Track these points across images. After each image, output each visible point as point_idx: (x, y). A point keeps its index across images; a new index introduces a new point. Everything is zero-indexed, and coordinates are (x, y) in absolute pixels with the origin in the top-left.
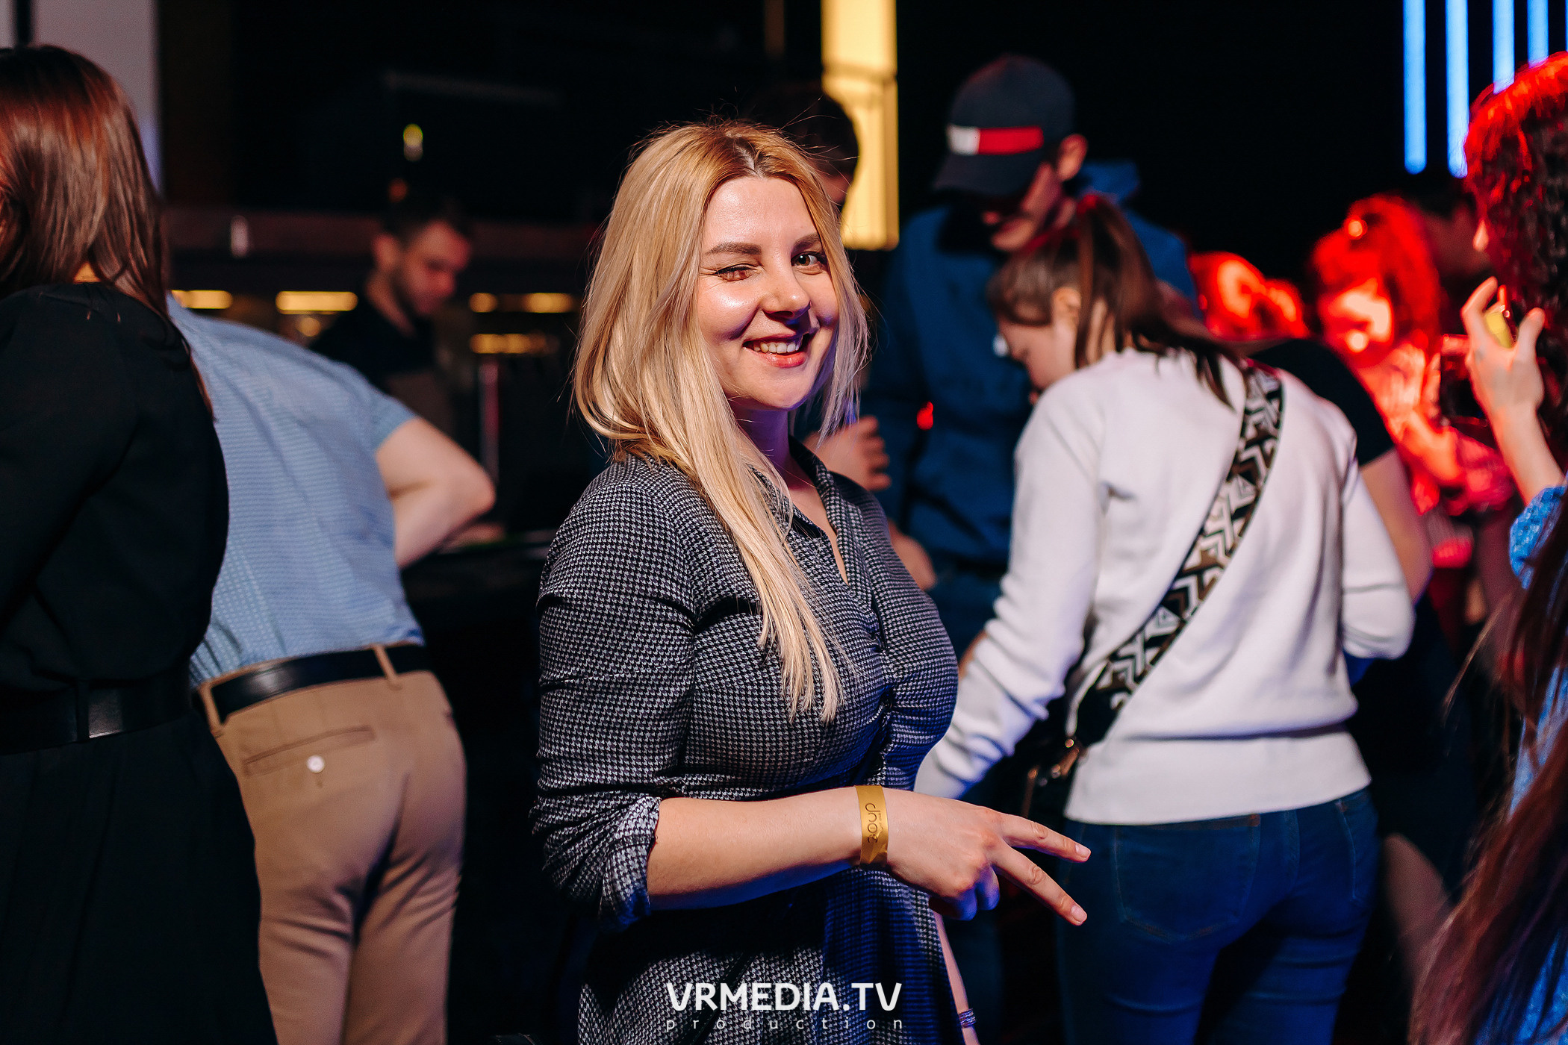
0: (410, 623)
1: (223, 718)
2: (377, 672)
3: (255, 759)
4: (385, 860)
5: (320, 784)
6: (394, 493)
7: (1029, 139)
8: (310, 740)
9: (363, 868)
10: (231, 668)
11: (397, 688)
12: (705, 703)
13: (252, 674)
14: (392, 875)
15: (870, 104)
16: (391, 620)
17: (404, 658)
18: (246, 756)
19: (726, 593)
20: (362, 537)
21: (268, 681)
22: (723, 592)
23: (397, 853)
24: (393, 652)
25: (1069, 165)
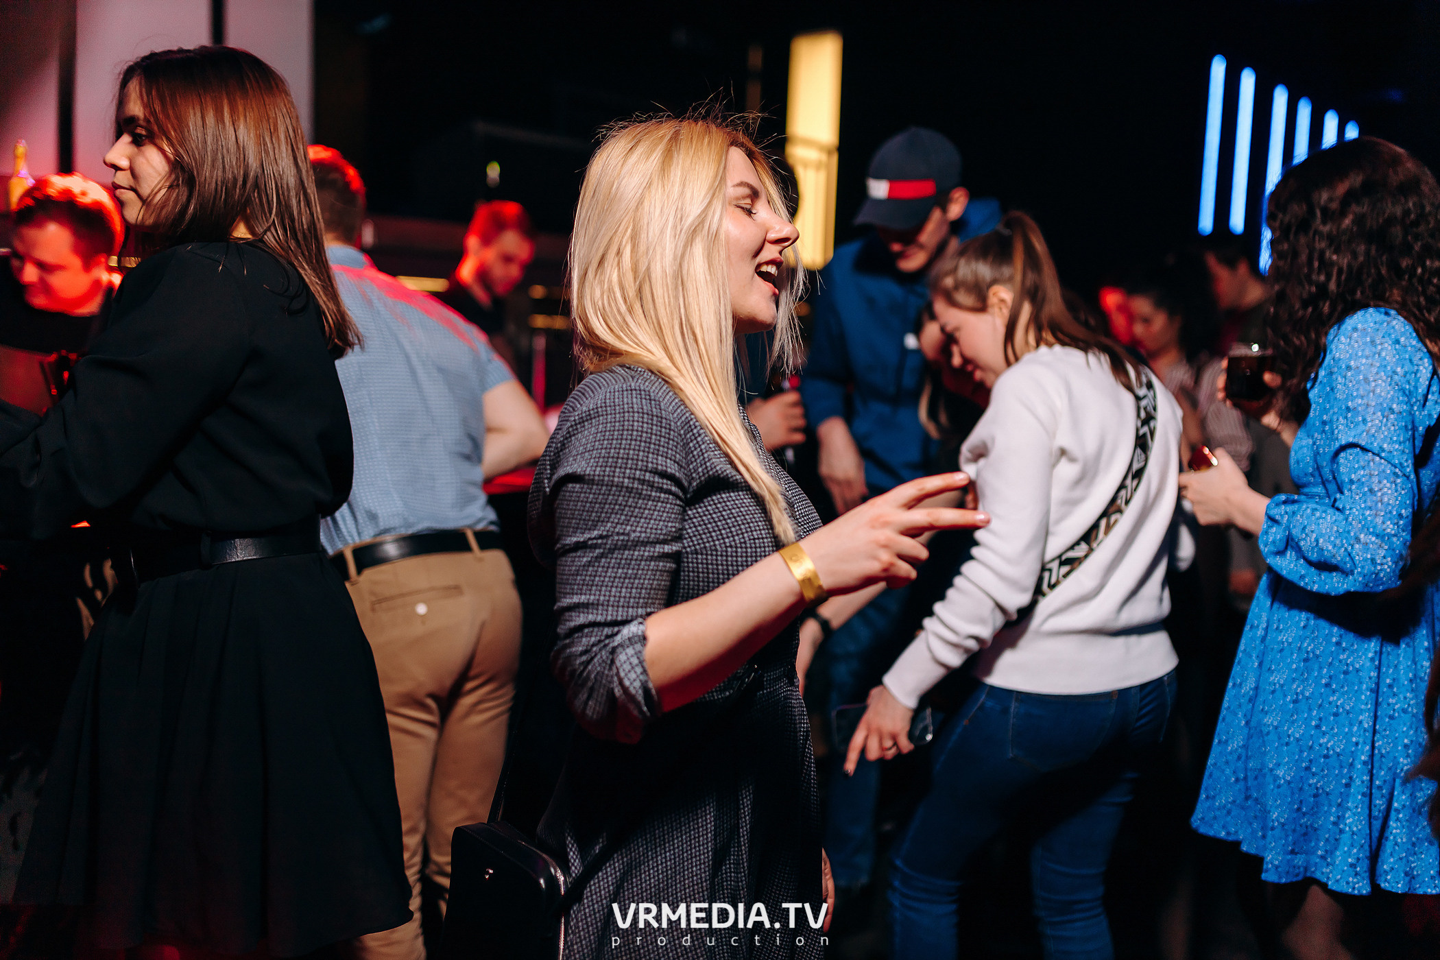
0: (491, 515)
1: (360, 571)
2: (466, 548)
3: (380, 601)
4: (464, 675)
5: (423, 623)
6: (489, 430)
7: (926, 189)
8: (418, 592)
9: (448, 682)
10: (367, 537)
11: (481, 560)
12: (690, 562)
13: (381, 544)
14: (470, 685)
15: (818, 166)
16: (479, 514)
17: (486, 540)
18: (374, 599)
19: (714, 473)
20: (467, 458)
21: (391, 549)
22: (711, 473)
23: (473, 672)
24: (480, 535)
25: (956, 210)
